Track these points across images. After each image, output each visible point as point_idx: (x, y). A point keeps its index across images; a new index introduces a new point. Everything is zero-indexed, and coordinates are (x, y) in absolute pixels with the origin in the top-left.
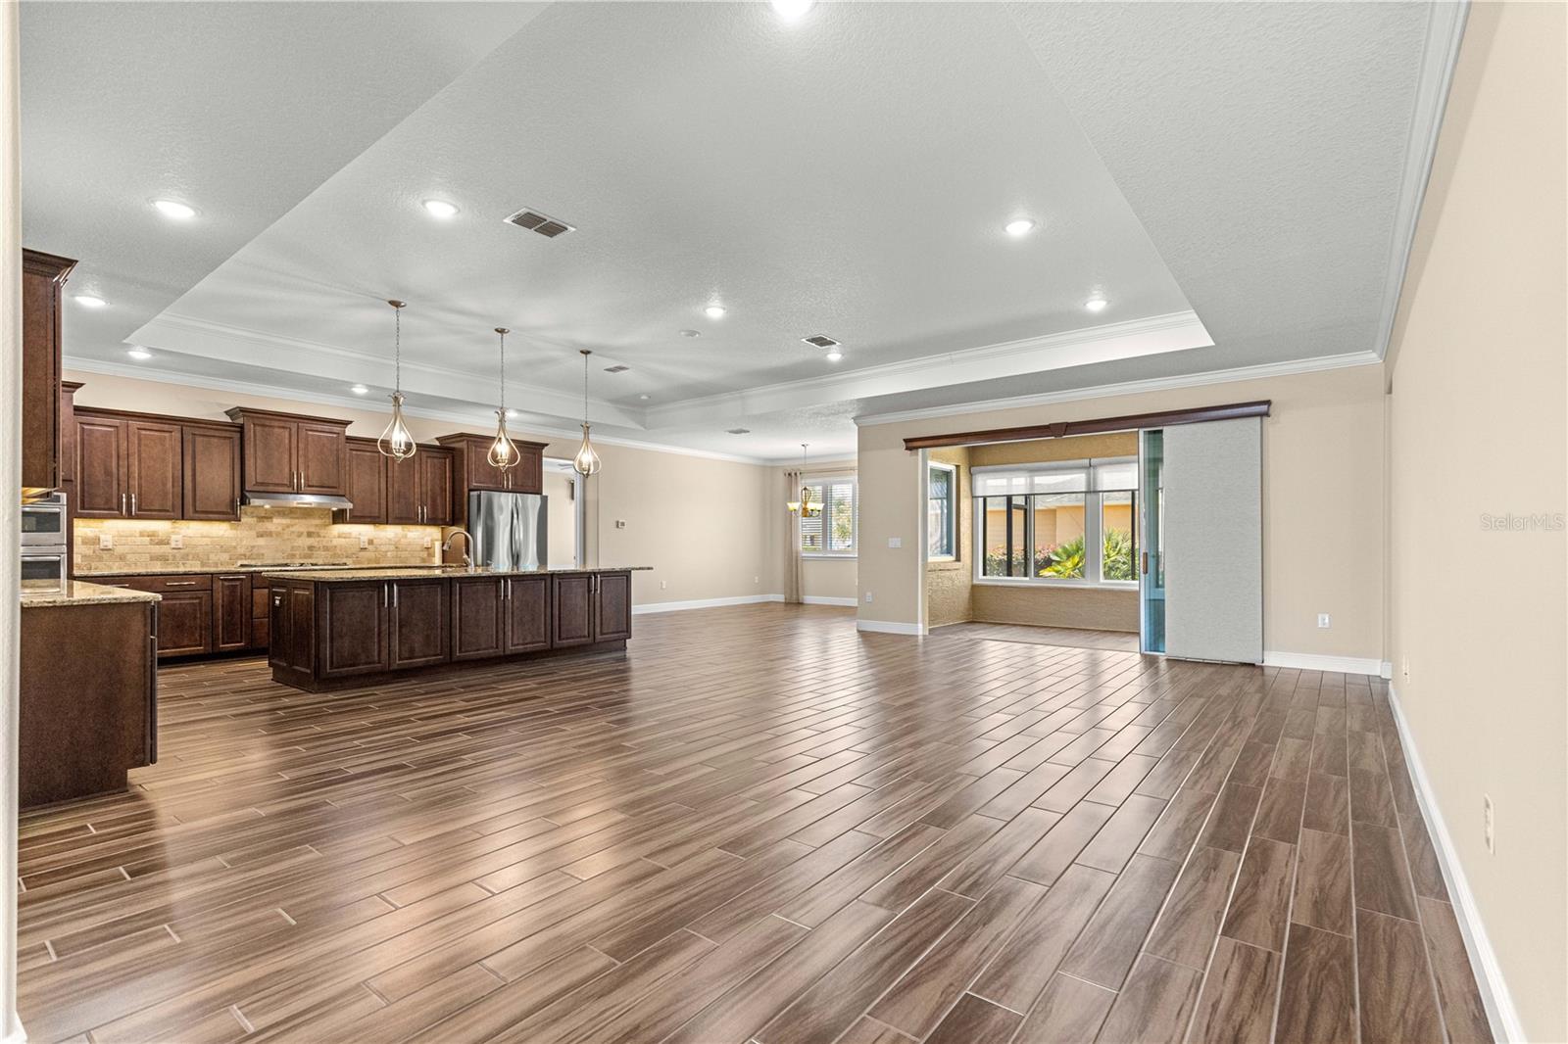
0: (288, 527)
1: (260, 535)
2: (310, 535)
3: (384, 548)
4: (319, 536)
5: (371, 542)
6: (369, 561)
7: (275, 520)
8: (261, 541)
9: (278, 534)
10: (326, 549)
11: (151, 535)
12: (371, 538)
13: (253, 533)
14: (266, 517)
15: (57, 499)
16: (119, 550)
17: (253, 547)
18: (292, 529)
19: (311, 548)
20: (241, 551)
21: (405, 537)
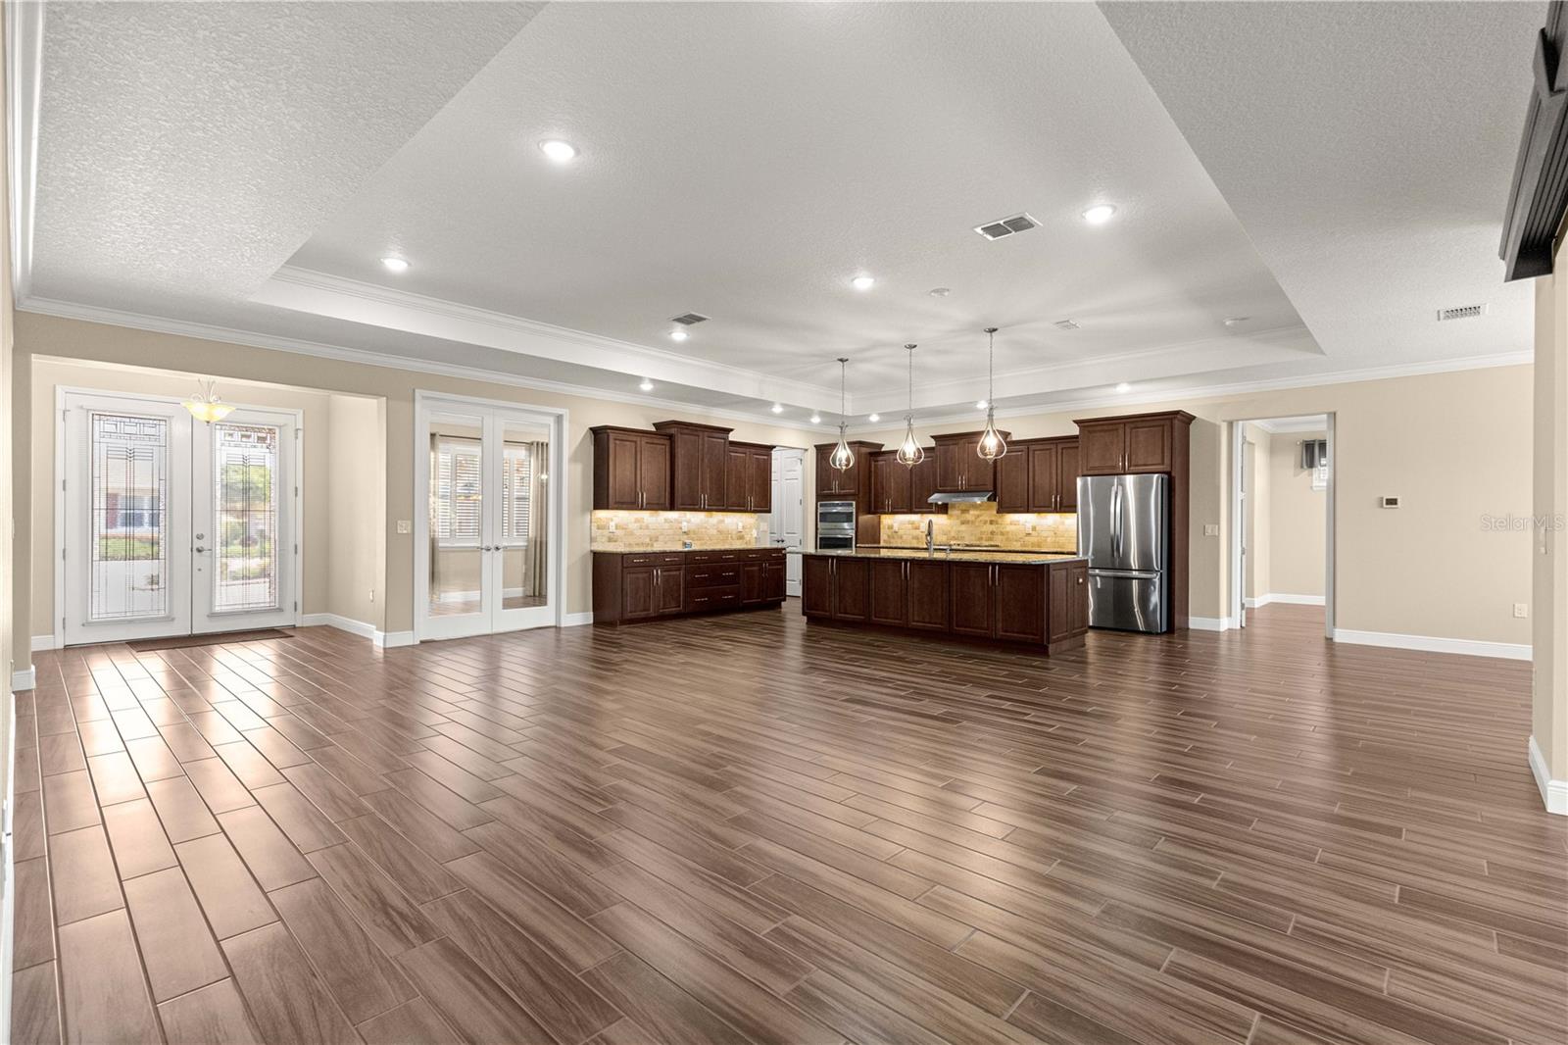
0: (978, 516)
1: (963, 523)
2: (991, 522)
3: (1045, 534)
4: (997, 523)
5: (1034, 529)
6: (1033, 545)
7: (972, 512)
8: (963, 528)
9: (973, 522)
10: (1002, 534)
11: (913, 523)
12: (1034, 524)
13: (958, 522)
14: (964, 511)
15: (851, 505)
16: (901, 532)
17: (959, 532)
18: (981, 518)
19: (992, 533)
20: (953, 534)
21: (1063, 523)
